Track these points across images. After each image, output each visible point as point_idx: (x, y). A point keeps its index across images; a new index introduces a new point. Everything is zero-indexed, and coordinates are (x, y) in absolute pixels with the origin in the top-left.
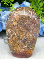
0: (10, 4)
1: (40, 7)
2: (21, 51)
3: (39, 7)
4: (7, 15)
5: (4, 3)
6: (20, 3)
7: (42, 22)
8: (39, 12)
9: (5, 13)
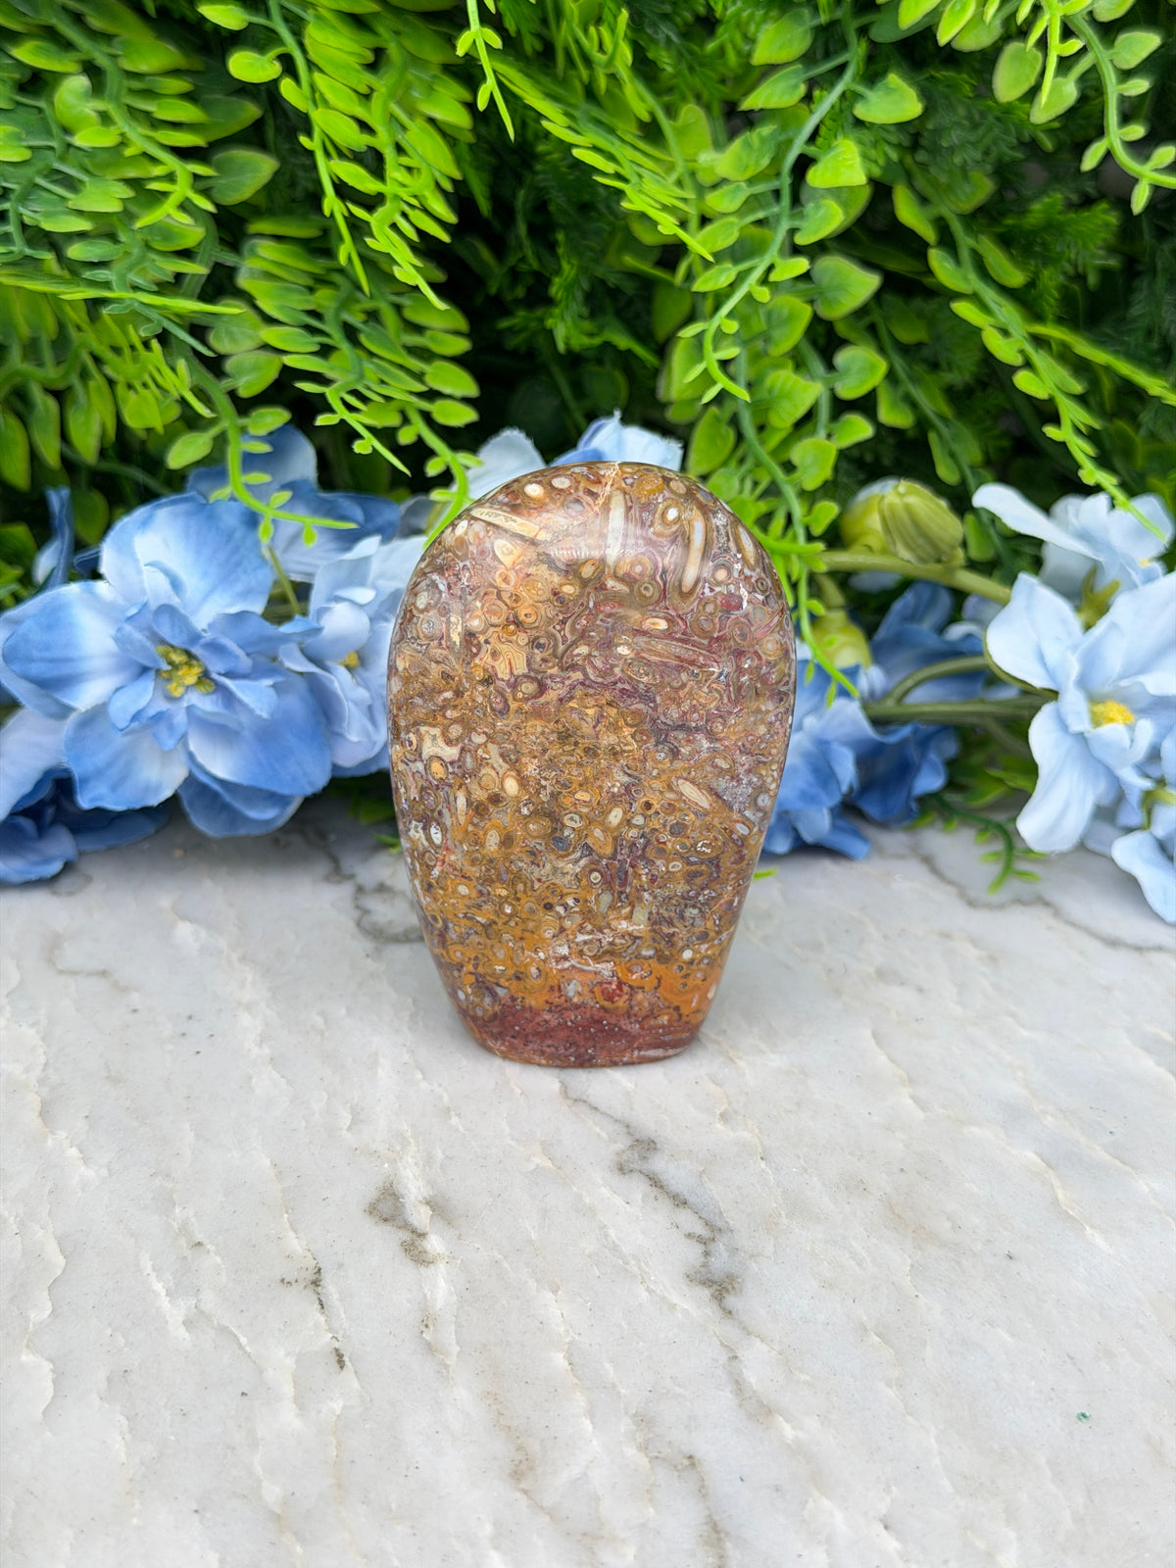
0: (431, 453)
1: (802, 494)
2: (571, 989)
3: (790, 492)
4: (390, 586)
5: (359, 447)
6: (554, 442)
7: (823, 676)
8: (786, 556)
9: (365, 561)
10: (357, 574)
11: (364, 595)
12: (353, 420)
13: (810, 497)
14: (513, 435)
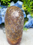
0: (8, 3)
8: (29, 9)
10: (3, 10)
11: (4, 12)
12: (3, 1)
13: (31, 6)
14: (13, 2)
